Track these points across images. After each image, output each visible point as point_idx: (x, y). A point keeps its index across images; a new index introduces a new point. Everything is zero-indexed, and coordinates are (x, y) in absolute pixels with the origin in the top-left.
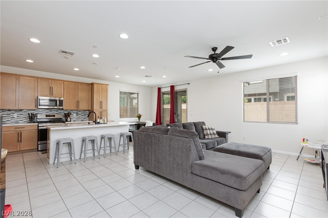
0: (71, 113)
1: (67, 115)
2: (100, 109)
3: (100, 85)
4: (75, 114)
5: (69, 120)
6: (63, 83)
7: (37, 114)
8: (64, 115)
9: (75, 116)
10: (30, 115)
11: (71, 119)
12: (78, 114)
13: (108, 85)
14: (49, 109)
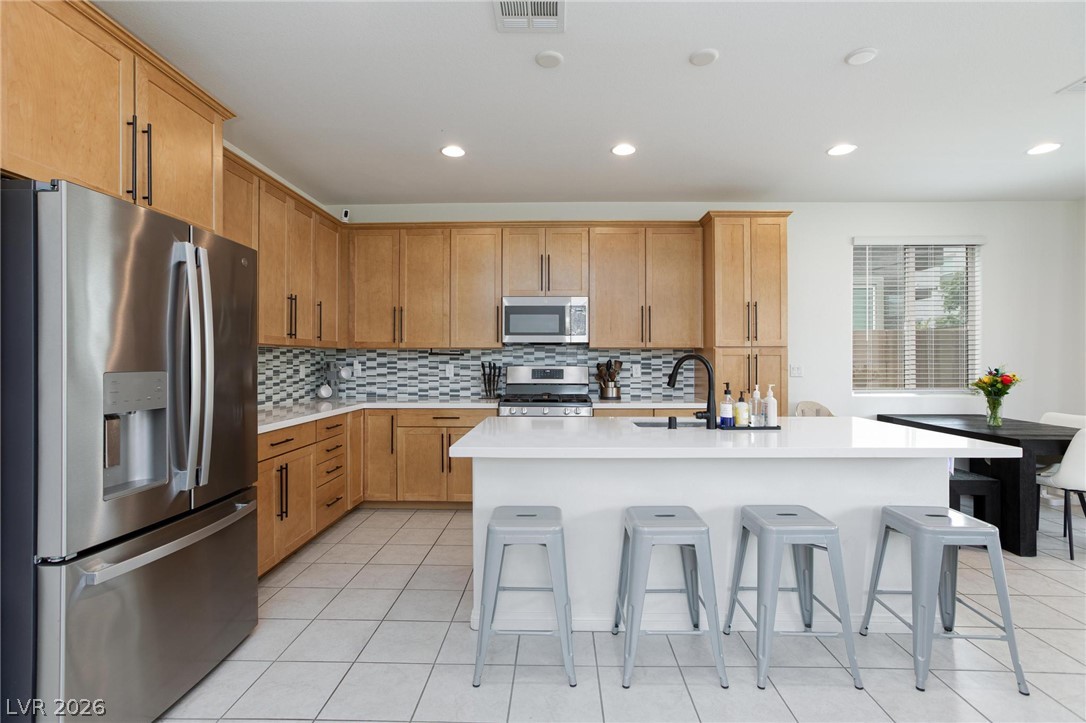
0: (621, 363)
1: (606, 374)
2: (748, 344)
3: (746, 221)
4: (639, 366)
5: (612, 392)
6: (585, 234)
7: (507, 365)
8: (595, 371)
9: (639, 375)
10: (487, 370)
11: (618, 389)
12: (648, 366)
13: (785, 214)
14: (547, 347)
